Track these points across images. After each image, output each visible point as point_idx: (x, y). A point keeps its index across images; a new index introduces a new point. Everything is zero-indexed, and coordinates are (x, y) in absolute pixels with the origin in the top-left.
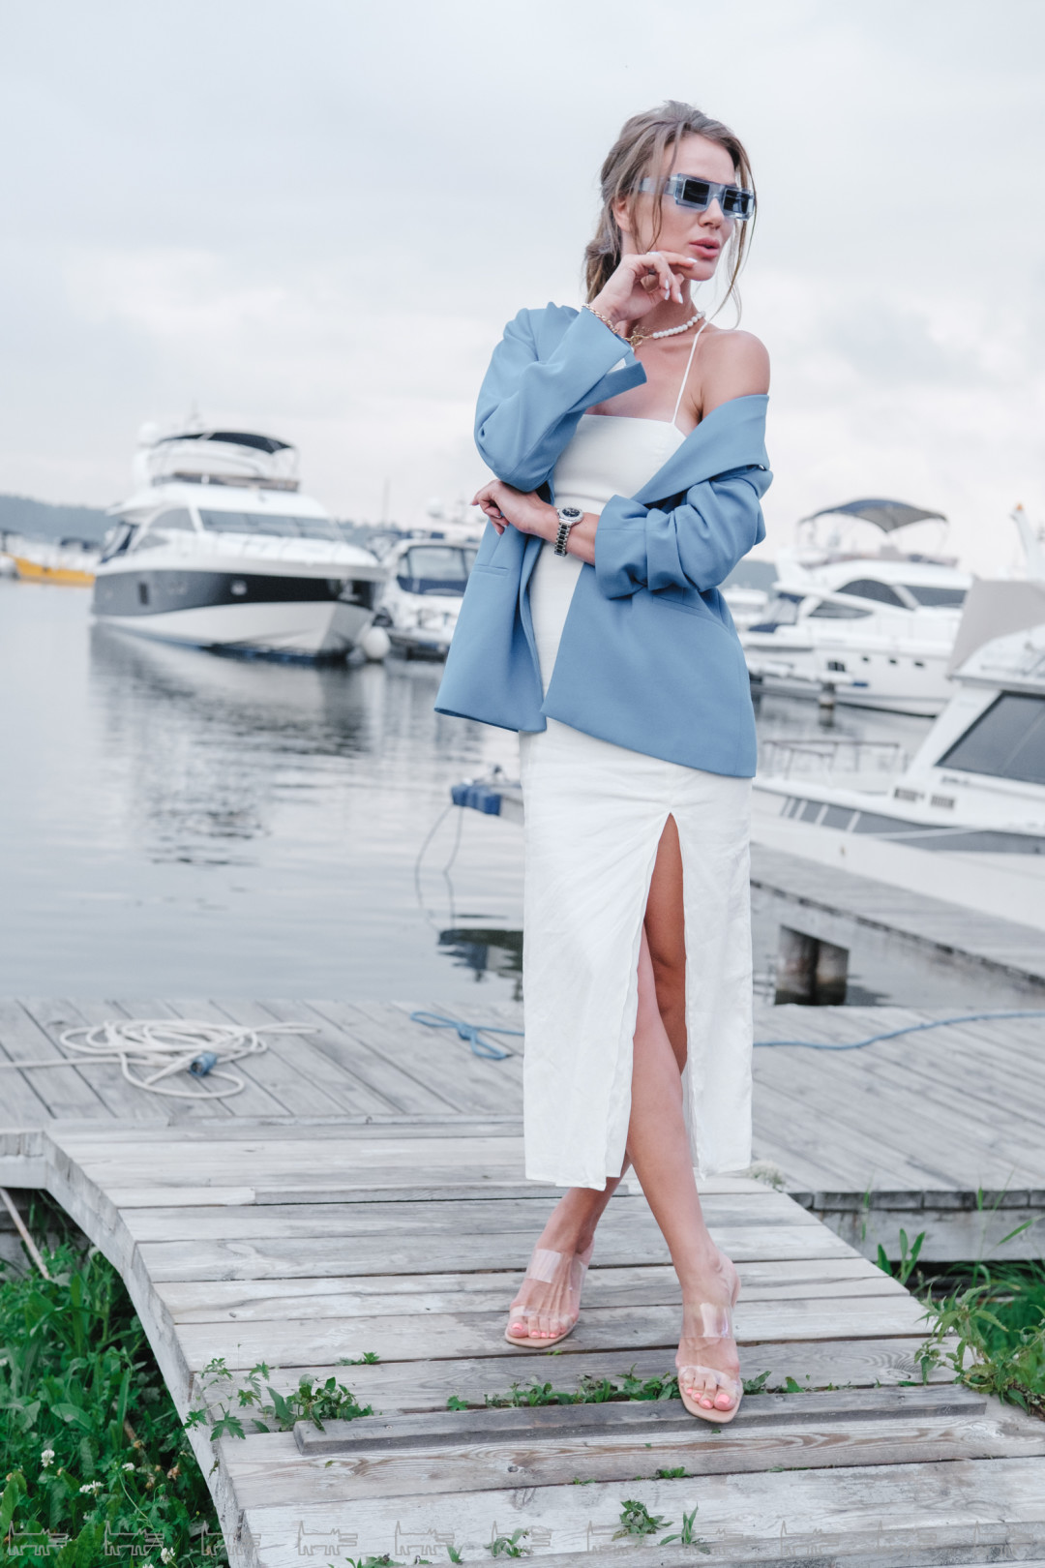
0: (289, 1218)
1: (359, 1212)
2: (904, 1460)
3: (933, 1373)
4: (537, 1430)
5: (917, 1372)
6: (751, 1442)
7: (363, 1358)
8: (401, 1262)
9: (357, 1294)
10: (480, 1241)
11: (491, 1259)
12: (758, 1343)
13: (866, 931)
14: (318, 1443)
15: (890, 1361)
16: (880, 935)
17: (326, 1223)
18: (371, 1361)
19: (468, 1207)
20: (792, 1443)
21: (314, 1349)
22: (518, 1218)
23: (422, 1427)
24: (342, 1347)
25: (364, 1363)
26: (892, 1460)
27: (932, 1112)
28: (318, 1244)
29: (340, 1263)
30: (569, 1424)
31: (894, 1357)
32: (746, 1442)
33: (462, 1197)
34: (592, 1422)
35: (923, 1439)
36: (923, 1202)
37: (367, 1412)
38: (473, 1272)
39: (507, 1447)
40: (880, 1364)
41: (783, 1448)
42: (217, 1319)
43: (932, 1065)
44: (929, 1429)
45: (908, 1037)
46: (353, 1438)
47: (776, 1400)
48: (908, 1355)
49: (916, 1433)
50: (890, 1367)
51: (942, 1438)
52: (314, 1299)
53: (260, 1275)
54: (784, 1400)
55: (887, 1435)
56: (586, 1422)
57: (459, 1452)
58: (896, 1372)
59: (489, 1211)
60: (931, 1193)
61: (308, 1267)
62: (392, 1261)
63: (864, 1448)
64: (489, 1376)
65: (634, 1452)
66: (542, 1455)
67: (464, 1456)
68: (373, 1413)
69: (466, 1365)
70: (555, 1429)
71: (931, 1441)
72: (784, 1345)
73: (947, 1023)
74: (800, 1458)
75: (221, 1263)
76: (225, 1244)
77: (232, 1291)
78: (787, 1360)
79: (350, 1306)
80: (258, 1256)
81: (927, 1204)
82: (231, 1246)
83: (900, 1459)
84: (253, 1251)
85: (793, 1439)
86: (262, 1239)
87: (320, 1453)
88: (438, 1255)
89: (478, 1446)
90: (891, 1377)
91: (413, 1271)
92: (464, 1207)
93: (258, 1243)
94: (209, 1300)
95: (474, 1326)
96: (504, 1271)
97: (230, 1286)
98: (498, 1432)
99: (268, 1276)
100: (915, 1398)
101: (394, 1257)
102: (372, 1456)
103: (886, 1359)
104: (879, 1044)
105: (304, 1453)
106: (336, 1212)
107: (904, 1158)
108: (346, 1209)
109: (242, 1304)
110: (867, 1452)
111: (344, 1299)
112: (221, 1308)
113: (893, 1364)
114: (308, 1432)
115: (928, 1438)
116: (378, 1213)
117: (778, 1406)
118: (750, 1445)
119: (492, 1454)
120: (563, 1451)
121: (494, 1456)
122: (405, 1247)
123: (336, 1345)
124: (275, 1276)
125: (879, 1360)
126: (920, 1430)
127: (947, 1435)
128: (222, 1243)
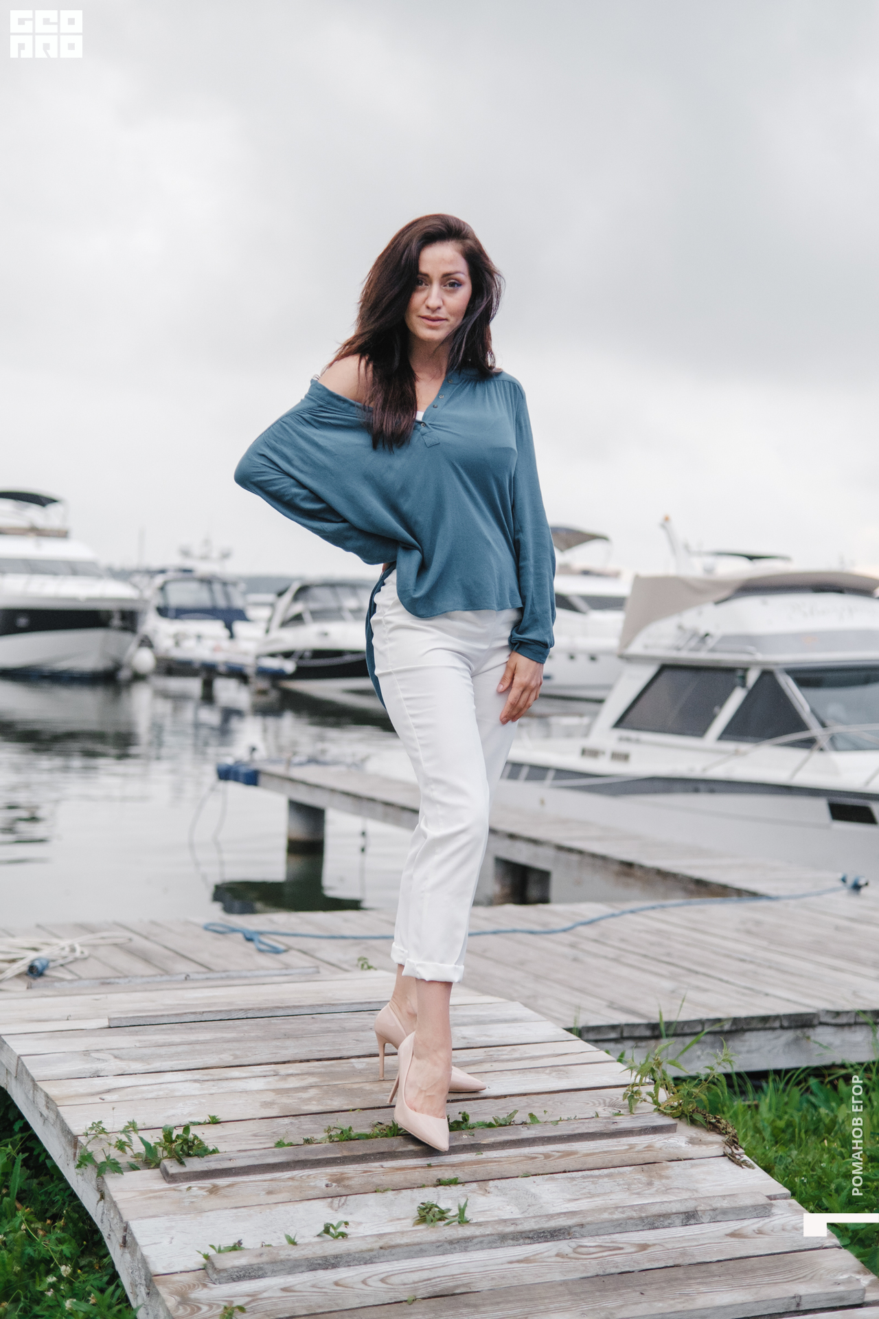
0: (137, 1035)
1: (191, 1029)
2: (619, 1164)
3: (636, 1108)
4: (345, 1157)
5: (625, 1108)
6: (505, 1159)
7: (208, 1119)
8: (227, 1058)
9: (195, 1081)
10: (289, 1043)
11: (297, 1053)
12: (505, 1096)
13: (564, 856)
14: (180, 1173)
15: (604, 1103)
16: (575, 858)
17: (166, 1037)
18: (214, 1121)
19: (275, 1021)
20: (536, 1158)
21: (168, 1117)
22: (316, 1027)
23: (258, 1159)
24: (190, 1115)
25: (209, 1123)
26: (610, 1165)
27: (625, 972)
28: (163, 1051)
29: (180, 1062)
30: (368, 1152)
31: (608, 1100)
32: (502, 1159)
33: (270, 1015)
34: (386, 1150)
35: (632, 1150)
36: (622, 1033)
37: (215, 1151)
38: (284, 1063)
39: (324, 1171)
40: (597, 1105)
41: (530, 1162)
42: (90, 1102)
43: (623, 940)
44: (637, 1144)
45: (603, 923)
46: (206, 1169)
47: (522, 1129)
48: (618, 1098)
49: (627, 1147)
50: (605, 1106)
51: (646, 1149)
52: (163, 1086)
53: (120, 1073)
54: (528, 1129)
55: (606, 1149)
56: (382, 1150)
57: (287, 1176)
58: (610, 1109)
59: (292, 1023)
60: (628, 1025)
61: (157, 1065)
62: (220, 1058)
63: (590, 1159)
64: (304, 1127)
65: (420, 1170)
66: (350, 1175)
67: (292, 1179)
68: (218, 1152)
69: (287, 1120)
70: (358, 1156)
71: (636, 1152)
72: (525, 1097)
73: (632, 912)
74: (543, 1167)
75: (88, 1066)
76: (89, 1054)
77: (99, 1084)
78: (528, 1106)
79: (194, 1089)
80: (116, 1060)
81: (625, 1034)
82: (94, 1055)
83: (616, 1164)
84: (112, 1057)
85: (536, 1155)
86: (117, 1049)
87: (182, 1182)
88: (257, 1053)
89: (301, 1172)
90: (606, 1112)
91: (238, 1064)
92: (273, 1021)
93: (116, 1052)
94: (81, 1090)
95: (289, 1096)
96: (308, 1061)
97: (97, 1081)
98: (316, 1160)
99: (126, 1073)
100: (625, 1122)
101: (222, 1056)
102: (221, 1182)
103: (602, 1101)
104: (581, 929)
105: (169, 1182)
106: (172, 1029)
107: (605, 1003)
108: (180, 1027)
109: (108, 1091)
110: (591, 1162)
111: (187, 1084)
112: (93, 1095)
113: (607, 1104)
114: (171, 1167)
115: (636, 1149)
116: (206, 1028)
117: (523, 1133)
118: (505, 1161)
119: (312, 1176)
120: (365, 1172)
121: (314, 1177)
122: (230, 1050)
123: (185, 1113)
124: (132, 1072)
125: (597, 1102)
126: (629, 1145)
127: (649, 1148)
128: (86, 1053)
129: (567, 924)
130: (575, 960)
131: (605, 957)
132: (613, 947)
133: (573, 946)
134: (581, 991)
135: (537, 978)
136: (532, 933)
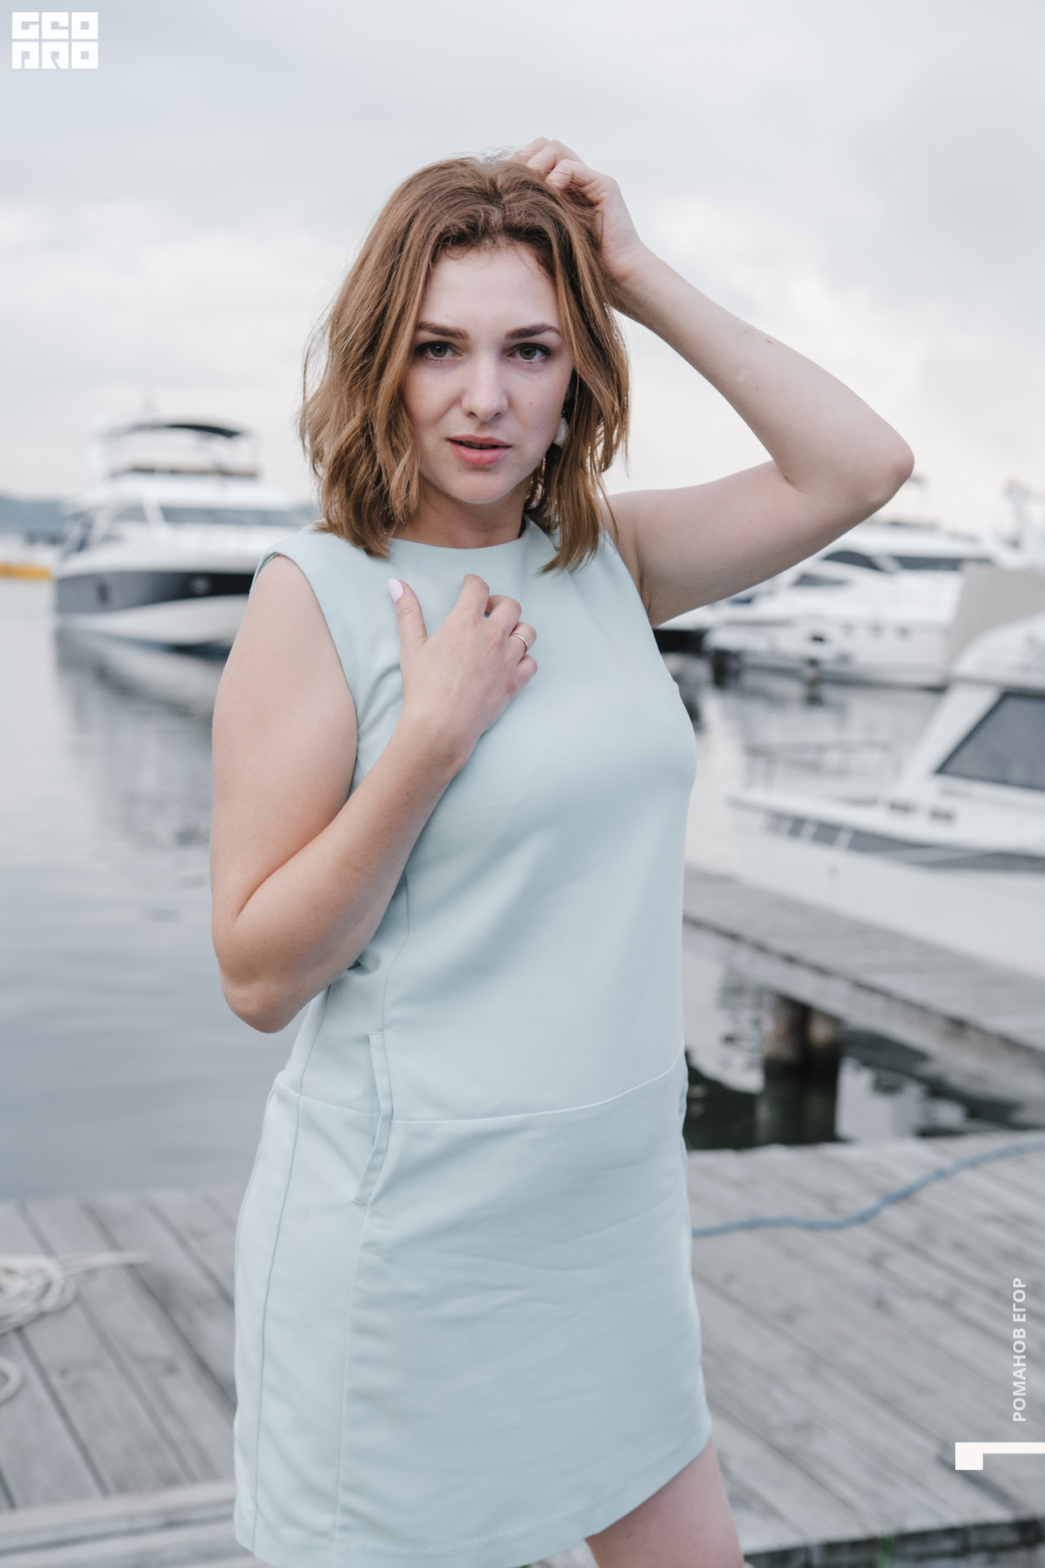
36: (966, 1540)
43: (958, 1246)
45: (925, 1197)
60: (979, 1526)
81: (972, 1543)
129: (869, 1202)
130: (880, 1304)
131: (930, 1297)
132: (940, 1265)
133: (877, 1261)
134: (889, 1403)
135: (817, 1363)
136: (812, 1226)
